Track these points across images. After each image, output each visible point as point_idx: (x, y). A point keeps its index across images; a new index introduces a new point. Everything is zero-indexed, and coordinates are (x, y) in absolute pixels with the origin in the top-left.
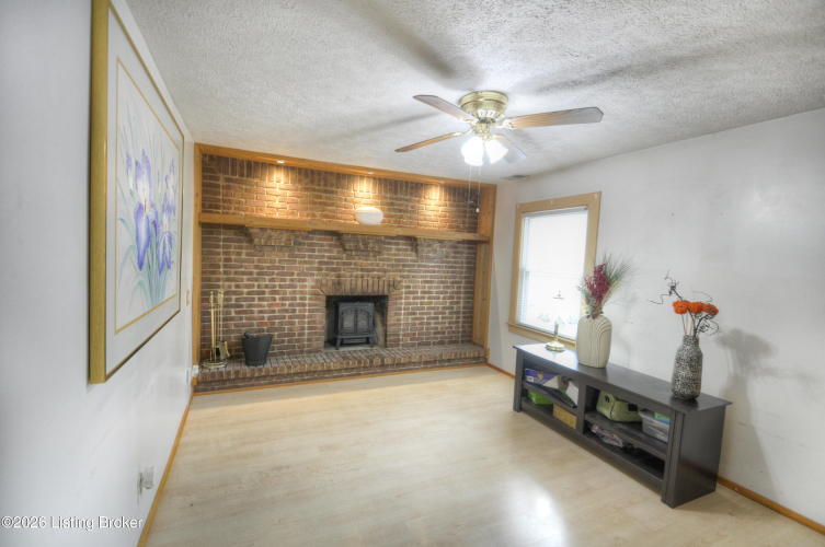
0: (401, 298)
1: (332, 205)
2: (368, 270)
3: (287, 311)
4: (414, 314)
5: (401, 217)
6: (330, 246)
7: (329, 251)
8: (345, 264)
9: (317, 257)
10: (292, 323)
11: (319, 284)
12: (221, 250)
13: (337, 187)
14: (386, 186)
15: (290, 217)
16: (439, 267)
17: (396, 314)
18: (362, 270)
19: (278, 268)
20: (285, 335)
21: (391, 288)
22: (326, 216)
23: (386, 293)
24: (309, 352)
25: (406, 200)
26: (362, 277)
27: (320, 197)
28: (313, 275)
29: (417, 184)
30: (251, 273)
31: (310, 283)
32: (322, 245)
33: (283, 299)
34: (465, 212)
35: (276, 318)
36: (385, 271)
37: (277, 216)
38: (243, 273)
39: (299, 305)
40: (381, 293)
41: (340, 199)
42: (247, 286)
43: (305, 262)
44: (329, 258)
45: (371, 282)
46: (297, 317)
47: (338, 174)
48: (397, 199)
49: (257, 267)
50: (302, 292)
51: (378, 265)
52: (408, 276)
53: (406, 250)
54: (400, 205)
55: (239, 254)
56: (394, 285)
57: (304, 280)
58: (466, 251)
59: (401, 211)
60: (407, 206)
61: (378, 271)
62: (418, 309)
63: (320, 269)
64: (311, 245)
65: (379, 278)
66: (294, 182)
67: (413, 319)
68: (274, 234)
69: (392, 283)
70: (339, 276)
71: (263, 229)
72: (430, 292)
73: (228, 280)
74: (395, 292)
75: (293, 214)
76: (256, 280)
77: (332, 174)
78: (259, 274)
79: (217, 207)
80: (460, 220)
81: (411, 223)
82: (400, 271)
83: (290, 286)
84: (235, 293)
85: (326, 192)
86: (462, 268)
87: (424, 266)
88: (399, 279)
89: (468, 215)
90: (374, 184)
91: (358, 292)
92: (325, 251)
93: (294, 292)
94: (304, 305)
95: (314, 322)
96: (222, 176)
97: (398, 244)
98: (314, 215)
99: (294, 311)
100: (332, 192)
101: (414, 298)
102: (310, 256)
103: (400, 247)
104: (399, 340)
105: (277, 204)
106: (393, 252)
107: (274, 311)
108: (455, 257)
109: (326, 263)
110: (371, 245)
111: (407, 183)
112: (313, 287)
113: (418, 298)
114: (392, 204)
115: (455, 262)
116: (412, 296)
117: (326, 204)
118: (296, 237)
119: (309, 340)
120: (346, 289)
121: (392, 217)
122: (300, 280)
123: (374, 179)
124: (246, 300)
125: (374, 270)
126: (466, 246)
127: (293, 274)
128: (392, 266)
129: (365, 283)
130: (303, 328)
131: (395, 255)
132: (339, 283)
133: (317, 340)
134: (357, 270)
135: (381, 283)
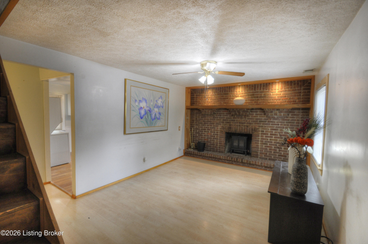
0: (259, 136)
1: (227, 98)
2: (242, 123)
3: (212, 136)
4: (266, 144)
5: (258, 100)
6: (227, 114)
7: (226, 116)
8: (232, 120)
9: (222, 118)
10: (214, 141)
11: (223, 128)
12: (195, 116)
13: (229, 92)
14: (250, 88)
15: (213, 105)
16: (281, 122)
17: (256, 143)
18: (240, 123)
19: (209, 122)
20: (212, 144)
21: (253, 131)
22: (225, 103)
23: (251, 133)
24: (219, 152)
25: (260, 92)
26: (240, 126)
27: (223, 96)
28: (221, 124)
29: (266, 84)
30: (202, 123)
31: (219, 127)
32: (224, 114)
33: (211, 132)
34: (300, 92)
35: (209, 138)
36: (250, 124)
37: (210, 104)
38: (200, 123)
39: (216, 135)
40: (248, 133)
41: (231, 96)
42: (201, 127)
43: (218, 120)
44: (227, 118)
45: (243, 128)
46: (216, 139)
47: (230, 87)
48: (255, 92)
49: (204, 121)
50: (217, 130)
51: (247, 121)
52: (262, 126)
53: (260, 114)
54: (257, 95)
55: (199, 117)
56: (255, 130)
57: (218, 126)
58: (301, 114)
59: (258, 97)
60: (261, 95)
61: (247, 123)
62: (269, 142)
63: (223, 122)
64: (220, 114)
65: (247, 126)
66: (214, 93)
67: (265, 146)
68: (207, 111)
69: (253, 129)
70: (230, 125)
71: (203, 109)
72: (275, 135)
73: (196, 125)
74: (255, 133)
75: (214, 103)
76: (203, 125)
77: (227, 87)
78: (204, 123)
79: (194, 104)
80: (296, 97)
81: (264, 102)
82: (258, 124)
83: (213, 128)
84: (198, 129)
85: (225, 94)
86: (299, 123)
87: (272, 122)
88: (258, 127)
89: (302, 95)
90: (245, 88)
91: (238, 131)
92: (225, 116)
93: (214, 130)
94: (218, 135)
95: (221, 141)
96: (195, 94)
97: (257, 112)
98: (221, 103)
99: (214, 136)
100: (227, 94)
101: (266, 137)
102: (220, 118)
103: (258, 113)
104: (258, 155)
105: (210, 100)
106: (254, 115)
107: (208, 136)
108: (292, 117)
109: (225, 120)
110: (241, 113)
111: (261, 84)
112: (220, 129)
113: (268, 137)
114: (253, 95)
115: (293, 120)
116: (264, 136)
117: (225, 99)
118: (213, 111)
119: (219, 148)
120: (233, 130)
121: (254, 100)
122: (216, 126)
123: (245, 86)
124: (201, 131)
125: (245, 123)
126: (301, 111)
127: (214, 124)
128: (254, 121)
129: (241, 129)
130: (217, 143)
131: (255, 117)
132: (230, 128)
133: (222, 148)
134: (237, 123)
135: (248, 129)
